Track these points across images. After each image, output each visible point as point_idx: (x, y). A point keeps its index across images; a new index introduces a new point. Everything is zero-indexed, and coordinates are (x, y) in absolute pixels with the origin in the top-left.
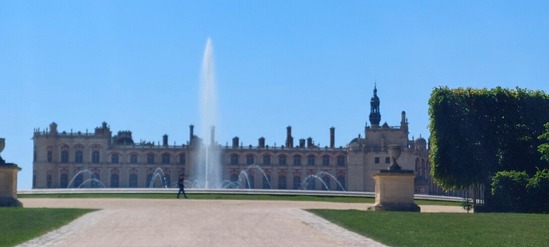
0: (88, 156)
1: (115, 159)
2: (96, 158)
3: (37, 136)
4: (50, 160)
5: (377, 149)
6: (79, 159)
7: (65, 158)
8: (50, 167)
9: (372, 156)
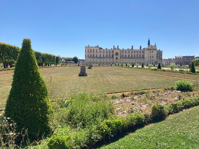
0: (95, 51)
1: (100, 52)
2: (97, 51)
3: (86, 47)
4: (88, 52)
5: (151, 50)
6: (94, 51)
7: (91, 51)
8: (88, 53)
9: (150, 51)
